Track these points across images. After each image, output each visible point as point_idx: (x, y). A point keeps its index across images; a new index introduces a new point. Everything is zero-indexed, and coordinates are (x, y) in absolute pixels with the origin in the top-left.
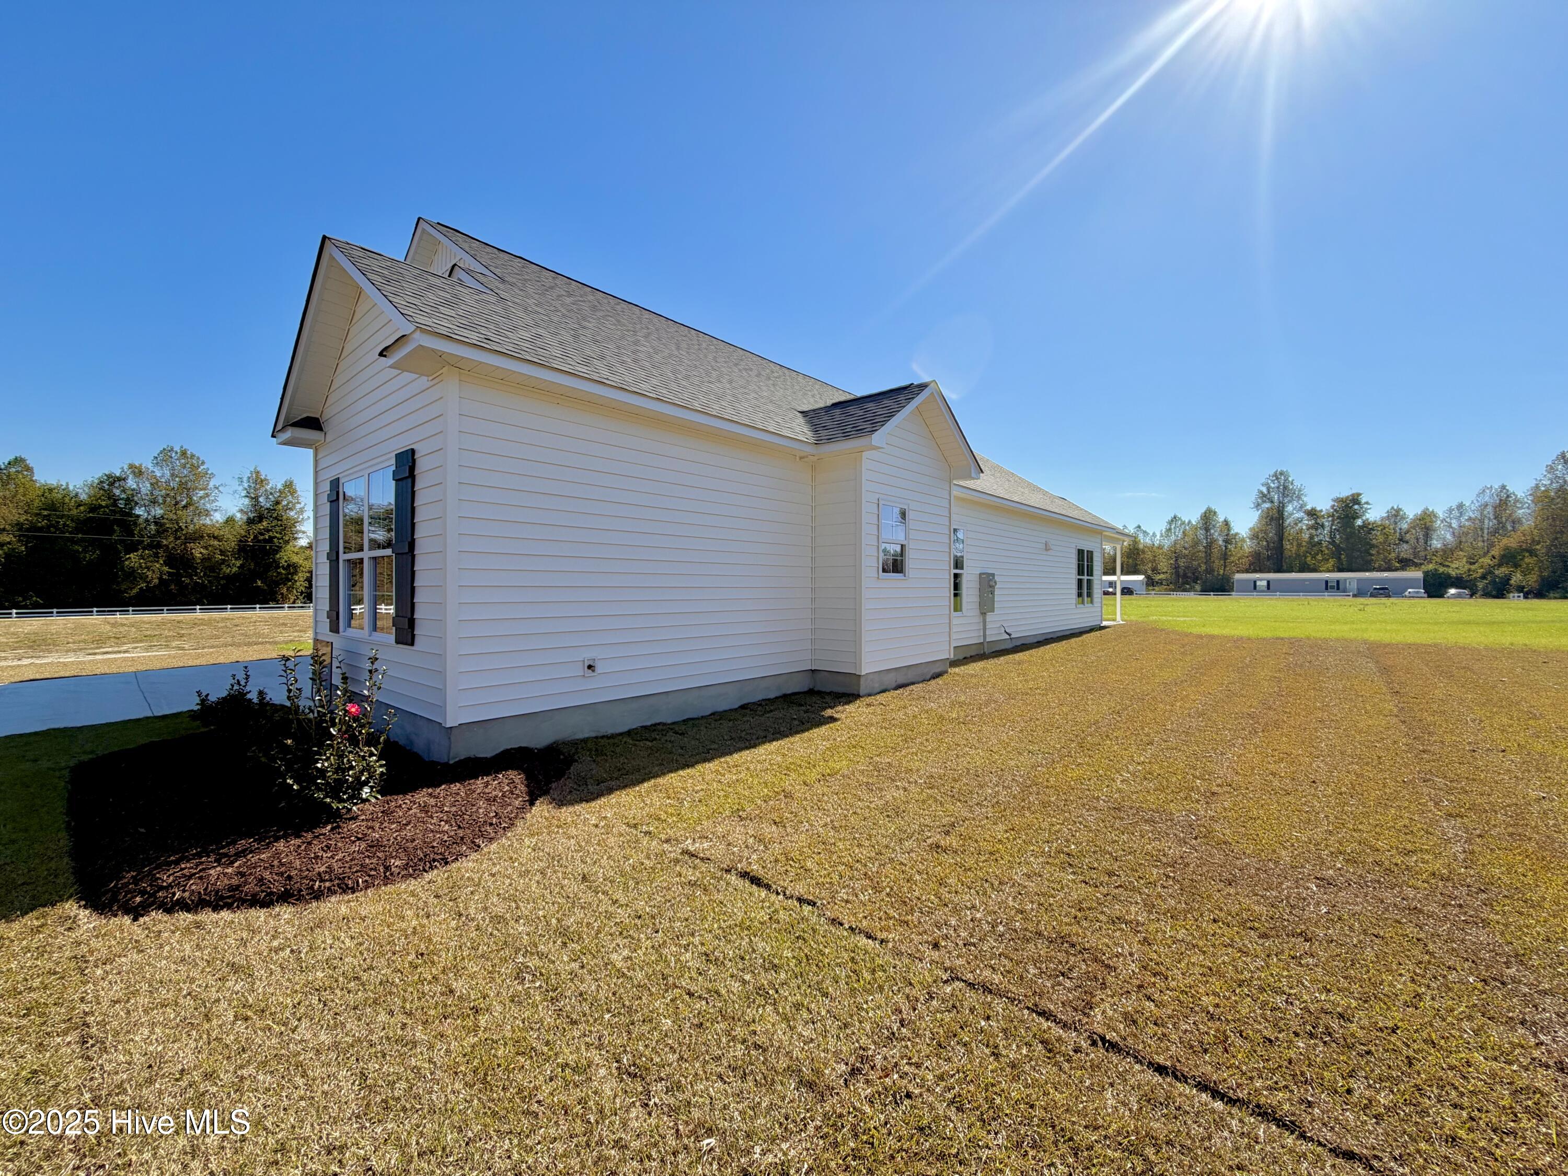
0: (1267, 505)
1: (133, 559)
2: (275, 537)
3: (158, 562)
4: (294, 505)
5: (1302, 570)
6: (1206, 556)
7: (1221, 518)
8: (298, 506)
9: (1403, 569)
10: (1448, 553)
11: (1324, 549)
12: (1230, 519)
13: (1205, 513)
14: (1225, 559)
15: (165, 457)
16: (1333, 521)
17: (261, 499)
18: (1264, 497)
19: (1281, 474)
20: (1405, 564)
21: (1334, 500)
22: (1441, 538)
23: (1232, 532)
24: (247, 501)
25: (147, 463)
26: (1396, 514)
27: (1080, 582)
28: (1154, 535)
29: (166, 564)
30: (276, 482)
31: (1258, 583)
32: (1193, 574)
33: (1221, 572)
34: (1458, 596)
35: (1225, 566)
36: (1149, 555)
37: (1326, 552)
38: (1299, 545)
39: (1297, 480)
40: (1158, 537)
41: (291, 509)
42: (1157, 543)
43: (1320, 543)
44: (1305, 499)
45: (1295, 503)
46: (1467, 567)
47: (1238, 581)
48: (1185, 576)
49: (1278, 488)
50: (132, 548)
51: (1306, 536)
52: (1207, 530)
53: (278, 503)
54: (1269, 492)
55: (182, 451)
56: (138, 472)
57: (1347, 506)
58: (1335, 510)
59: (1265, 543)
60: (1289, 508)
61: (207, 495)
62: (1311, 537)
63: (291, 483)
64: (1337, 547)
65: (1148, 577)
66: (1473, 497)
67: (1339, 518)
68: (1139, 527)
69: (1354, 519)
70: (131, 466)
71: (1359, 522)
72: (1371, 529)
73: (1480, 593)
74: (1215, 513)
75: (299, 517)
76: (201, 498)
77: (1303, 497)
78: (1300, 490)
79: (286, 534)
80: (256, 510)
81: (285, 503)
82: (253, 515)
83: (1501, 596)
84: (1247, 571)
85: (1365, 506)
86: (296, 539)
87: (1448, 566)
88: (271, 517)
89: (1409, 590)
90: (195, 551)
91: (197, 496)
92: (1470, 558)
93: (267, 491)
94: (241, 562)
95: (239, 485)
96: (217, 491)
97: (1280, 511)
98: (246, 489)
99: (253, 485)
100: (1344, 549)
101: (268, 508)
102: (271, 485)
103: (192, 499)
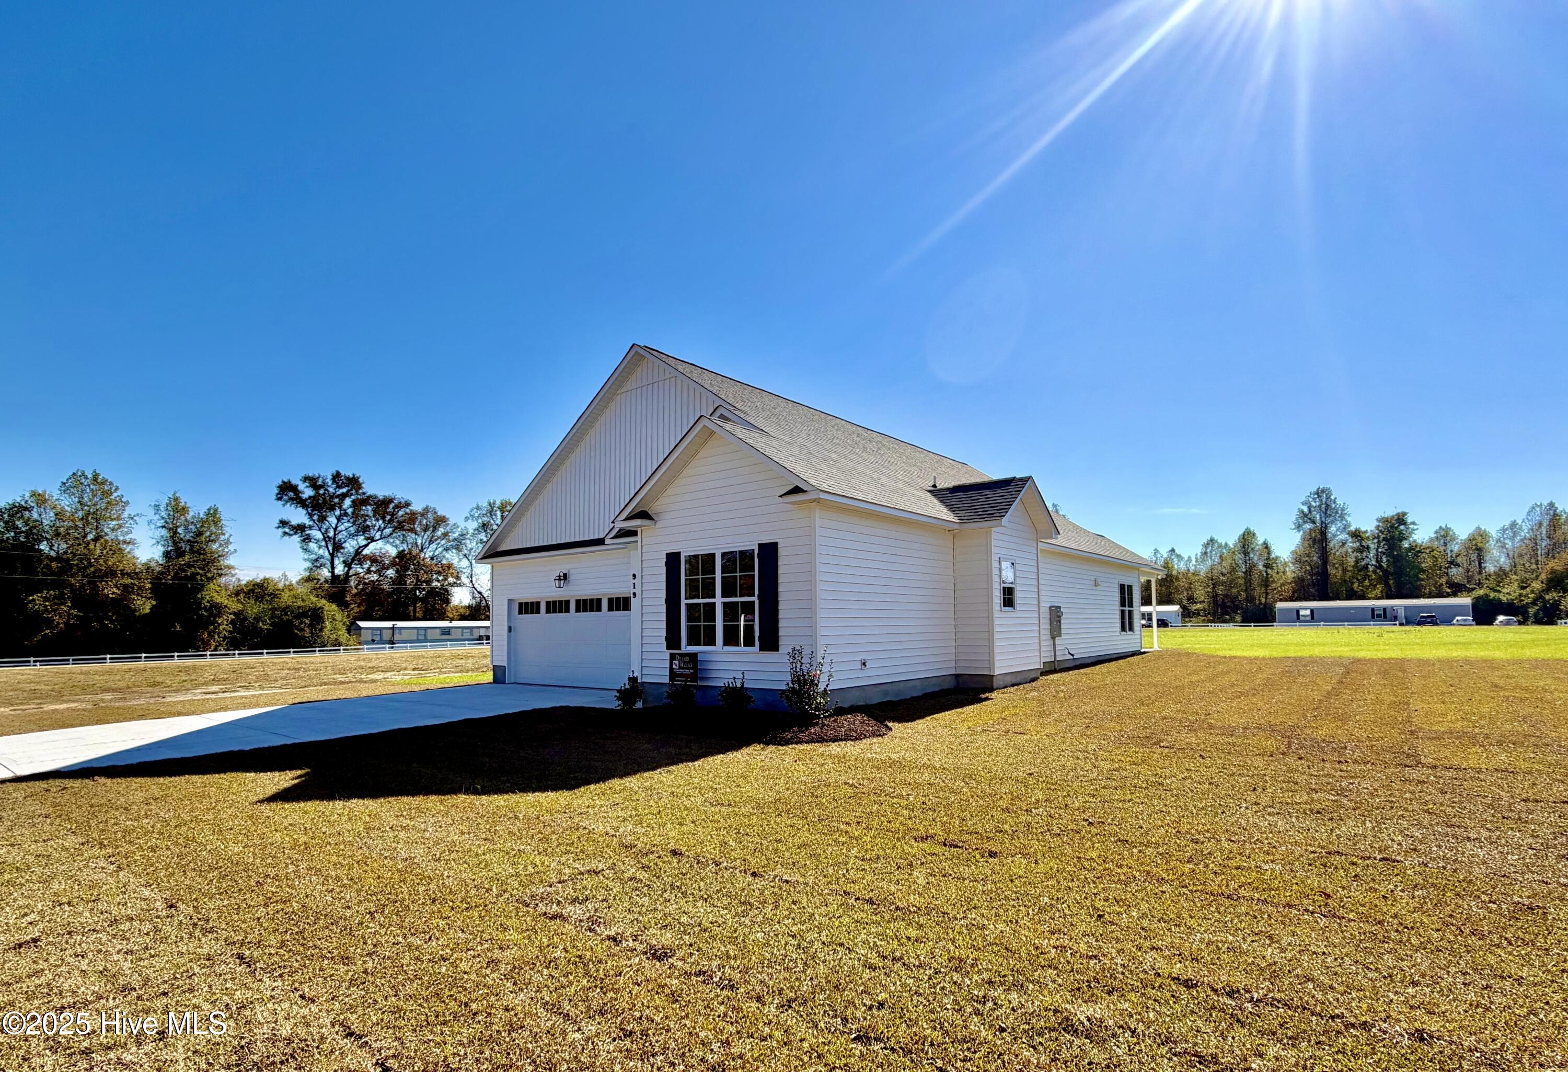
0: (1308, 526)
1: (37, 601)
2: (198, 574)
3: (64, 604)
4: (218, 536)
5: (1349, 597)
6: (1246, 583)
7: (1260, 540)
8: (222, 537)
9: (1454, 594)
10: (1502, 575)
11: (1370, 573)
12: (1270, 541)
13: (1244, 535)
14: (1267, 586)
15: (74, 483)
16: (1379, 542)
17: (180, 530)
18: (1305, 517)
19: (1323, 491)
20: (1456, 589)
21: (1378, 520)
22: (1496, 560)
23: (1273, 556)
24: (164, 532)
25: (53, 491)
26: (1445, 535)
27: (1123, 612)
28: (1189, 559)
29: (73, 607)
30: (197, 509)
31: (1302, 613)
32: (1233, 602)
33: (1263, 600)
34: (1508, 623)
35: (1267, 594)
36: (1183, 583)
37: (1374, 576)
38: (1345, 570)
39: (1340, 498)
40: (1194, 562)
41: (214, 541)
42: (1192, 568)
43: (1366, 567)
44: (1349, 519)
45: (1339, 524)
46: (1519, 591)
47: (1281, 610)
48: (1224, 605)
49: (1320, 506)
50: (36, 588)
51: (1351, 561)
52: (1246, 553)
53: (200, 534)
54: (1310, 511)
55: (94, 476)
56: (41, 500)
57: (1392, 527)
58: (1381, 531)
59: (1308, 568)
60: (1333, 529)
61: (120, 526)
62: (1357, 561)
63: (216, 510)
64: (1386, 572)
65: (1184, 607)
66: (1523, 515)
67: (1384, 539)
68: (1173, 550)
69: (1401, 541)
70: (33, 494)
71: (1406, 545)
72: (1419, 552)
73: (1532, 619)
74: (1254, 534)
75: (223, 550)
76: (113, 530)
77: (1346, 517)
78: (1343, 510)
79: (209, 571)
80: (175, 543)
81: (208, 534)
82: (170, 548)
83: (1551, 622)
84: (1291, 599)
85: (1412, 526)
86: (220, 575)
87: (1499, 592)
88: (192, 551)
89: (1458, 618)
90: (106, 591)
91: (107, 527)
92: (1523, 582)
93: (186, 520)
94: (154, 603)
95: (155, 514)
96: (131, 521)
97: (1323, 532)
98: (163, 518)
99: (172, 513)
100: (1392, 574)
101: (189, 541)
102: (191, 514)
103: (102, 531)
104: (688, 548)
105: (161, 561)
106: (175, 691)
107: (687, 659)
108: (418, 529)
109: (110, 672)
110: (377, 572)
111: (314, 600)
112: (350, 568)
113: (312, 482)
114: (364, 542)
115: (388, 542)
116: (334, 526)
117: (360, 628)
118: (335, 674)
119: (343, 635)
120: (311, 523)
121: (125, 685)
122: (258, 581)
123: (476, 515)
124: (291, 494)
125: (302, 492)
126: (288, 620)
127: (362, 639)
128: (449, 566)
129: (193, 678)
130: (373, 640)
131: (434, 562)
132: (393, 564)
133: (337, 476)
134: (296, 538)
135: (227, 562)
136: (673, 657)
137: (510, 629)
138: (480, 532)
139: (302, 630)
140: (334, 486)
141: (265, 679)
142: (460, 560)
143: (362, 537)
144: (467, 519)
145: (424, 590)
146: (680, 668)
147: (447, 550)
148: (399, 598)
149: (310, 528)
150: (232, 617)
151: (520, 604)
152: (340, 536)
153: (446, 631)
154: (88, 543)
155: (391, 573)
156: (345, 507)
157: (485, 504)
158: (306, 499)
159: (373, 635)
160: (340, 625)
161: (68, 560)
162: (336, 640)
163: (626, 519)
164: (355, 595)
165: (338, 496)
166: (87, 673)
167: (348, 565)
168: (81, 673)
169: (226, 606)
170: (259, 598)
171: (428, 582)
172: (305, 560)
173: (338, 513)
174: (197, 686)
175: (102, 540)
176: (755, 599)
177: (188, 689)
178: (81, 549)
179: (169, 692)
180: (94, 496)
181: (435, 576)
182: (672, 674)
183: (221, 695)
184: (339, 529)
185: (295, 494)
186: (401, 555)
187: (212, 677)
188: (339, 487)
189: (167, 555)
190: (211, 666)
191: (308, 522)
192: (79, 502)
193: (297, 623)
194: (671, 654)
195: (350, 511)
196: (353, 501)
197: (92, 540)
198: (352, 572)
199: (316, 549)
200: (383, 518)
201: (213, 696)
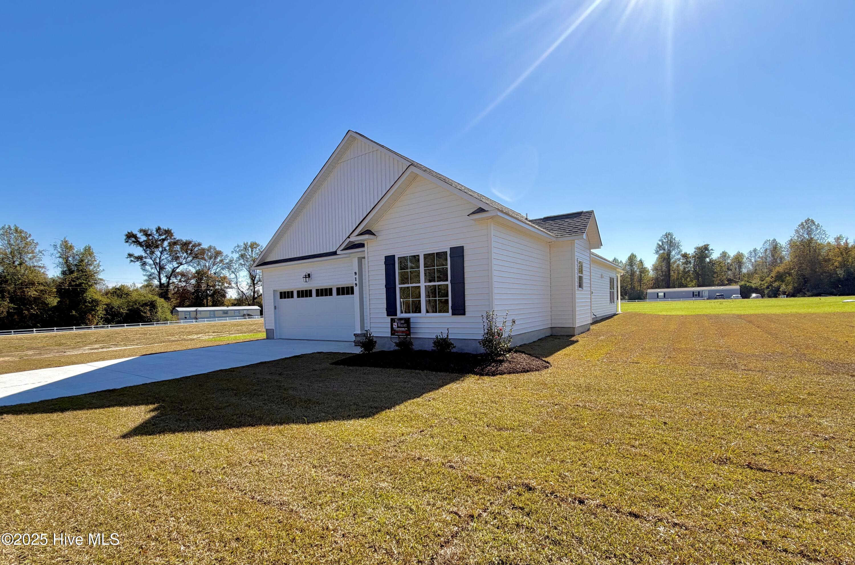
0: (662, 252)
2: (83, 283)
3: (5, 301)
4: (92, 262)
5: (680, 286)
6: (631, 280)
7: (638, 259)
8: (95, 263)
9: (729, 284)
10: (750, 275)
11: (690, 275)
12: (643, 259)
13: (630, 256)
14: (640, 282)
15: (4, 232)
16: (695, 259)
17: (70, 259)
18: (660, 247)
19: (669, 234)
20: (730, 282)
21: (695, 249)
22: (747, 267)
23: (644, 267)
24: (61, 260)
26: (724, 255)
29: (11, 302)
30: (79, 247)
31: (660, 294)
32: (625, 290)
33: (639, 289)
35: (641, 286)
37: (692, 276)
38: (678, 273)
39: (677, 237)
41: (90, 265)
43: (689, 272)
45: (676, 250)
46: (760, 282)
47: (649, 293)
49: (667, 242)
51: (681, 268)
52: (631, 266)
53: (82, 261)
54: (663, 244)
55: (15, 228)
57: (702, 251)
58: (696, 254)
59: (660, 272)
60: (673, 253)
61: (34, 257)
62: (685, 268)
63: (90, 248)
64: (698, 274)
66: (761, 245)
67: (698, 258)
69: (706, 258)
71: (708, 260)
72: (714, 263)
73: (766, 295)
74: (635, 256)
75: (96, 270)
76: (30, 259)
77: (680, 247)
78: (678, 243)
79: (89, 281)
80: (68, 266)
81: (86, 261)
82: (65, 269)
83: (776, 297)
84: (652, 288)
85: (711, 251)
86: (96, 284)
87: (751, 282)
88: (78, 270)
89: (734, 295)
90: (29, 293)
91: (27, 258)
92: (761, 278)
93: (73, 253)
94: (59, 299)
95: (54, 250)
96: (41, 254)
97: (669, 254)
98: (59, 252)
99: (64, 249)
100: (700, 275)
101: (76, 265)
102: (76, 250)
103: (24, 259)
104: (399, 253)
105: (61, 276)
106: (73, 348)
107: (403, 322)
108: (206, 258)
109: (35, 338)
110: (185, 281)
111: (150, 297)
112: (170, 279)
113: (146, 233)
114: (177, 265)
115: (190, 265)
116: (159, 256)
117: (178, 311)
118: (168, 336)
119: (169, 316)
120: (146, 255)
121: (42, 345)
122: (118, 287)
123: (238, 250)
124: (133, 239)
125: (140, 238)
126: (137, 308)
127: (179, 317)
128: (225, 278)
129: (83, 340)
130: (186, 318)
131: (217, 275)
132: (194, 277)
133: (158, 230)
134: (138, 263)
135: (100, 277)
136: (393, 321)
137: (275, 308)
138: (240, 260)
139: (145, 313)
140: (158, 234)
141: (127, 340)
142: (230, 274)
143: (175, 263)
144: (232, 252)
145: (211, 290)
146: (398, 327)
147: (223, 269)
148: (198, 295)
149: (146, 258)
150: (105, 306)
151: (281, 293)
152: (163, 262)
153: (225, 312)
154: (16, 267)
155: (193, 281)
156: (164, 246)
157: (242, 244)
158: (142, 242)
159: (185, 315)
160: (167, 310)
161: (5, 277)
162: (165, 318)
163: (358, 235)
164: (173, 294)
165: (160, 240)
166: (21, 339)
167: (169, 278)
168: (17, 339)
169: (100, 301)
170: (120, 296)
171: (214, 286)
172: (144, 275)
173: (160, 249)
174: (86, 345)
175: (24, 265)
176: (449, 283)
177: (80, 347)
178: (11, 270)
179: (69, 349)
180: (17, 240)
181: (217, 283)
182: (393, 332)
183: (100, 350)
184: (162, 258)
185: (136, 239)
186: (198, 272)
187: (95, 340)
188: (160, 235)
189: (64, 273)
190: (94, 333)
191: (144, 255)
192: (8, 243)
193: (142, 309)
194: (391, 319)
195: (167, 248)
196: (169, 243)
197: (18, 265)
198: (171, 281)
199: (150, 269)
200: (187, 252)
201: (96, 351)
